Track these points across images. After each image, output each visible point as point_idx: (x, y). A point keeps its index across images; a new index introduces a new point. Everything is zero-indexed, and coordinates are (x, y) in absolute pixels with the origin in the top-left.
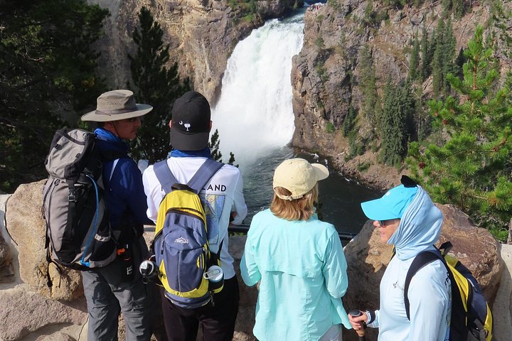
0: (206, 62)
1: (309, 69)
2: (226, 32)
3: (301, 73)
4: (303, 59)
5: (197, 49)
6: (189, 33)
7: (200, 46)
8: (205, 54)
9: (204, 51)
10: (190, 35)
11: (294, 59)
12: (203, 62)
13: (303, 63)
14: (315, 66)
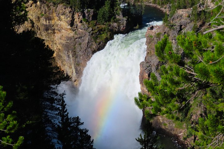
0: (73, 67)
1: (153, 71)
2: (88, 45)
3: (147, 75)
4: (148, 65)
5: (66, 58)
6: (60, 47)
7: (68, 56)
8: (72, 61)
9: (71, 59)
10: (60, 48)
11: (142, 64)
12: (70, 68)
13: (148, 67)
14: (157, 69)
